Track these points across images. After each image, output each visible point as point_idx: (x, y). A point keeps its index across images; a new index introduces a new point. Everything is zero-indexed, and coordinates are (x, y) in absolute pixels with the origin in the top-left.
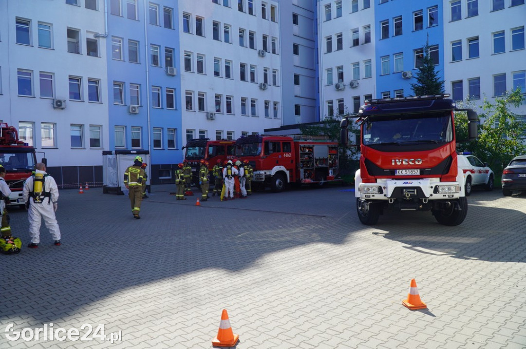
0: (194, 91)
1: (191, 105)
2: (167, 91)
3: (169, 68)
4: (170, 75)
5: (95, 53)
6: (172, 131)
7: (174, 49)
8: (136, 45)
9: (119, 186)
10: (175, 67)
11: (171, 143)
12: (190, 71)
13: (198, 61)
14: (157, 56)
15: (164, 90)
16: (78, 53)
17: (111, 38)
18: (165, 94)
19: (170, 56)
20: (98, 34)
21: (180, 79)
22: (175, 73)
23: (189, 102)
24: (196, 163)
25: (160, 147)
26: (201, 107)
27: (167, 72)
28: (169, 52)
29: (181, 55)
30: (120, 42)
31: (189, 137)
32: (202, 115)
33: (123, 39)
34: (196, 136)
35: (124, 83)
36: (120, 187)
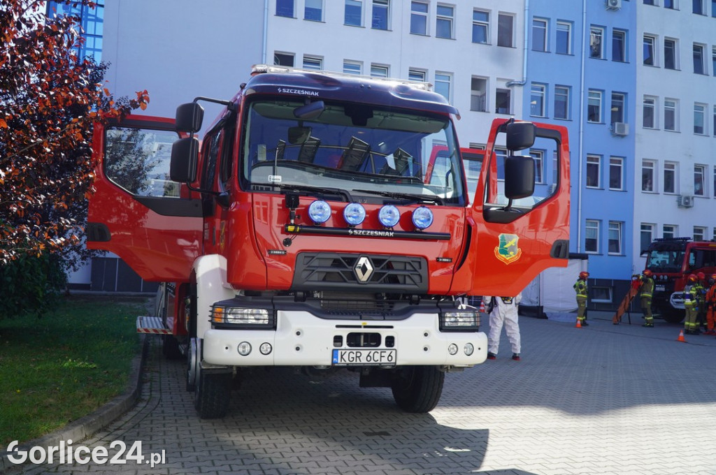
0: (656, 161)
1: (651, 183)
2: (612, 161)
3: (617, 124)
4: (619, 135)
5: (505, 109)
6: (616, 226)
7: (626, 94)
8: (566, 93)
9: (541, 305)
10: (626, 122)
11: (614, 244)
12: (652, 126)
13: (665, 111)
14: (598, 107)
15: (607, 159)
16: (484, 111)
17: (529, 85)
18: (607, 165)
19: (618, 104)
20: (512, 81)
21: (634, 142)
22: (627, 132)
23: (647, 178)
24: (666, 277)
25: (595, 250)
26: (669, 186)
27: (613, 131)
28: (619, 99)
29: (637, 103)
30: (542, 90)
31: (646, 236)
32: (670, 200)
33: (546, 84)
34: (658, 234)
35: (545, 150)
36: (542, 307)
